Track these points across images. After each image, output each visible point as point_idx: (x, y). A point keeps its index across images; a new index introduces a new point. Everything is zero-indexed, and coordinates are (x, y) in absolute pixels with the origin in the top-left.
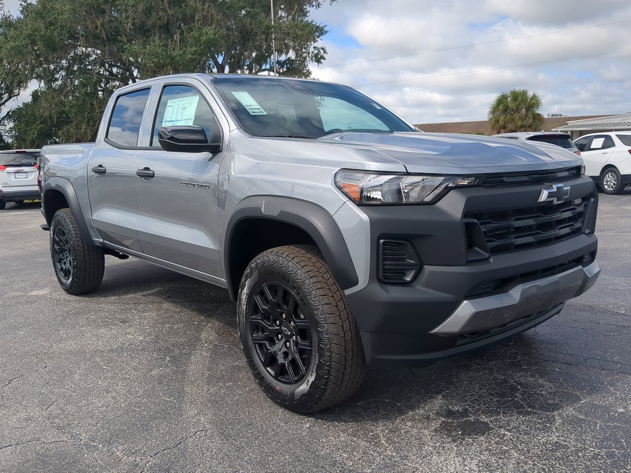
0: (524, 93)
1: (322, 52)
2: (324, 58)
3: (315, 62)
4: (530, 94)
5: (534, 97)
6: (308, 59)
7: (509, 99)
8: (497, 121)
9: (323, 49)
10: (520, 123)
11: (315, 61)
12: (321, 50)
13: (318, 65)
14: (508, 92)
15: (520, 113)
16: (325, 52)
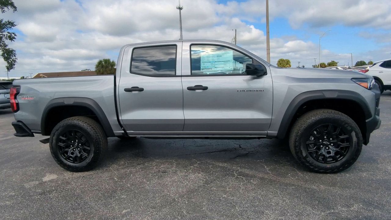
0: (109, 60)
1: (13, 35)
2: (15, 38)
3: (8, 40)
4: (111, 61)
5: (113, 62)
6: (4, 38)
7: (103, 62)
8: (100, 71)
9: (13, 33)
10: (109, 72)
11: (10, 39)
12: (12, 34)
13: (12, 41)
14: (102, 59)
15: (109, 68)
16: (15, 35)
